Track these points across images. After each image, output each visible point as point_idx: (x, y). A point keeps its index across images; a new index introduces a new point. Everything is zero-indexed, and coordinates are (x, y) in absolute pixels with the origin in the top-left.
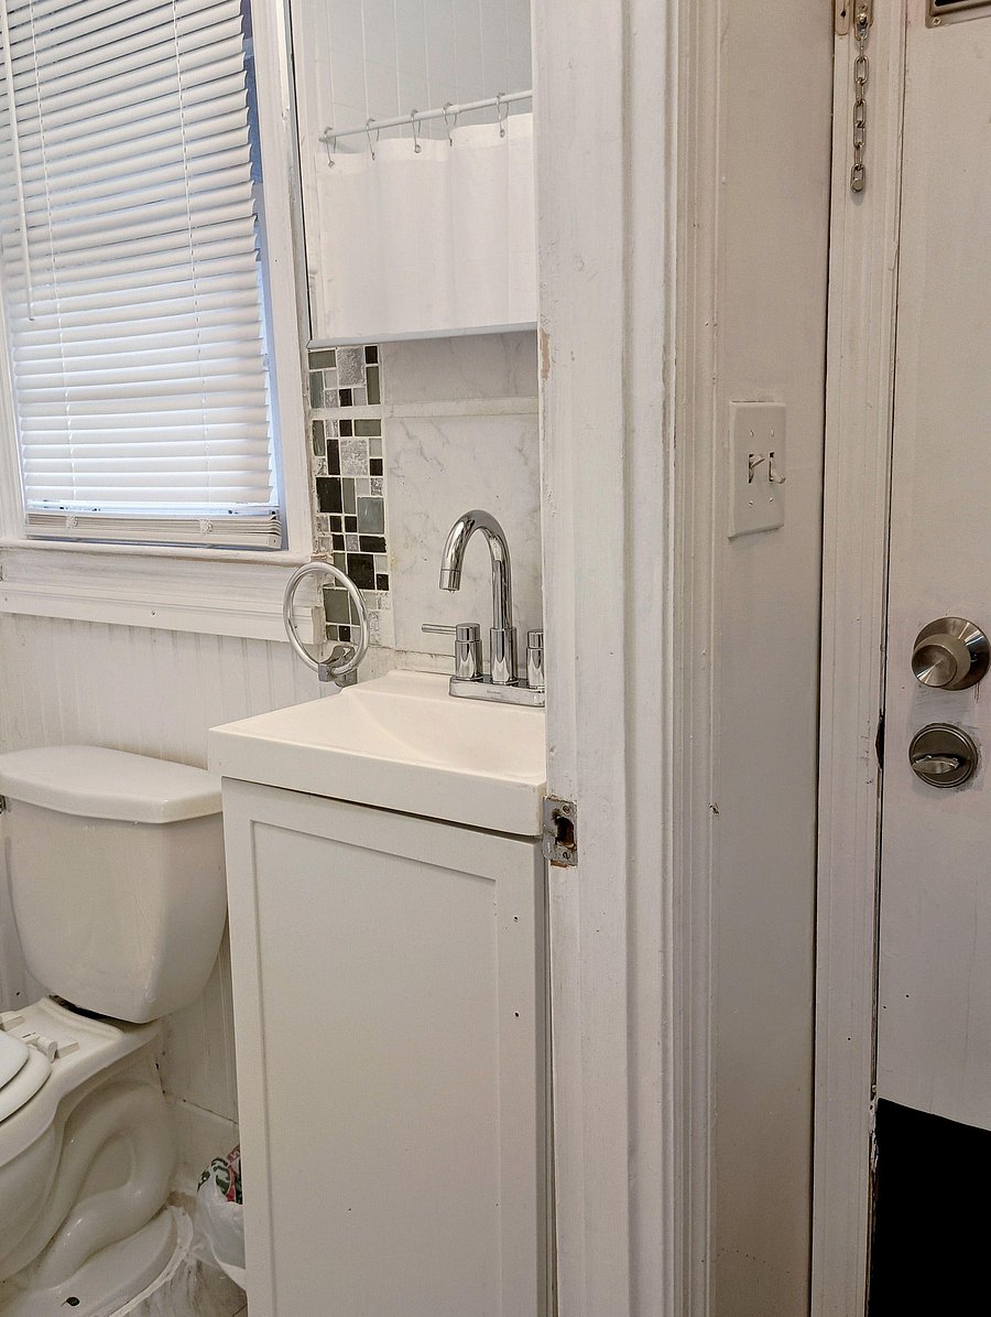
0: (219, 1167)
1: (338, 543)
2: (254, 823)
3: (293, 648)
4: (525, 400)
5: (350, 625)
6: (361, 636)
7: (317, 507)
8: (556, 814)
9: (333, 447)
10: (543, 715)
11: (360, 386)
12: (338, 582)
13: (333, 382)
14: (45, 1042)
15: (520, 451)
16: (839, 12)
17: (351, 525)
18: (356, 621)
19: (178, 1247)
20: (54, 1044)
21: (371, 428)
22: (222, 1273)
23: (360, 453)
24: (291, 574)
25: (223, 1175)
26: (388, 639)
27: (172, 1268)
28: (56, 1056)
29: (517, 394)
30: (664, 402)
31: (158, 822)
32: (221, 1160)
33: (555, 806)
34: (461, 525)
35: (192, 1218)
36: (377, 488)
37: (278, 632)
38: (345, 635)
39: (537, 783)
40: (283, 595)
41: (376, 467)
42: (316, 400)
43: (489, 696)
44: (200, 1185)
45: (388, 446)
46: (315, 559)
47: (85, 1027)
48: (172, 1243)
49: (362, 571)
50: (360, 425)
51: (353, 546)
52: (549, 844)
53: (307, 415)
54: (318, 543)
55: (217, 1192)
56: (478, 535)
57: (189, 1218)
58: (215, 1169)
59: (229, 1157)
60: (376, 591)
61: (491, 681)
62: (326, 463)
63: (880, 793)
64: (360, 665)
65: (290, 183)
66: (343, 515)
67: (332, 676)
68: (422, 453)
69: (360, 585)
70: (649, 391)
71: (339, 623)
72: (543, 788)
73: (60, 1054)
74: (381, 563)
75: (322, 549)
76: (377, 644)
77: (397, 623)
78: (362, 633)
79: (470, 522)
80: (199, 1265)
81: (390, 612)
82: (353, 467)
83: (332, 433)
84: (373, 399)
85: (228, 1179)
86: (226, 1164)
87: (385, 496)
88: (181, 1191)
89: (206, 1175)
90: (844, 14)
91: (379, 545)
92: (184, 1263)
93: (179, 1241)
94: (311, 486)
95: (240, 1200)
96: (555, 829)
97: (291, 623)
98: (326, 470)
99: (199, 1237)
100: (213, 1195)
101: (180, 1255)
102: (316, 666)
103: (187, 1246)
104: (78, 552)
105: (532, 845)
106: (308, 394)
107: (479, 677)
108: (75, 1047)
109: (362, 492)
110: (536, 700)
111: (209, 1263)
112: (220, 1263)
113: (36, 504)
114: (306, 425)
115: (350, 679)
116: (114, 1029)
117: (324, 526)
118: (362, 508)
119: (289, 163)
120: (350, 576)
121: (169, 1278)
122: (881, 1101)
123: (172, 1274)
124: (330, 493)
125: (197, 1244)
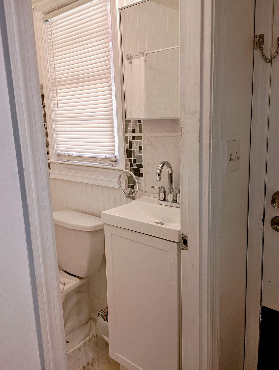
0: (102, 312)
1: (131, 165)
2: (112, 234)
3: (120, 190)
4: (177, 133)
5: (134, 185)
6: (136, 188)
7: (126, 156)
8: (183, 238)
9: (130, 142)
10: (180, 210)
11: (137, 128)
12: (131, 175)
13: (131, 127)
14: (62, 281)
15: (176, 145)
16: (255, 44)
17: (134, 161)
18: (135, 184)
19: (92, 331)
20: (64, 282)
21: (139, 138)
22: (102, 337)
23: (137, 144)
24: (120, 172)
25: (103, 315)
26: (143, 189)
27: (91, 335)
28: (65, 285)
29: (175, 132)
30: (209, 145)
31: (89, 231)
32: (102, 311)
33: (182, 236)
34: (161, 165)
35: (95, 324)
36: (141, 153)
37: (117, 186)
38: (133, 187)
39: (178, 230)
40: (118, 177)
41: (141, 148)
42: (126, 131)
43: (167, 205)
44: (97, 317)
45: (143, 143)
46: (126, 169)
47: (70, 278)
48: (90, 330)
49: (137, 172)
50: (137, 138)
51: (135, 166)
52: (181, 244)
53: (124, 135)
54: (126, 165)
55: (102, 318)
56: (165, 167)
57: (94, 324)
58: (101, 313)
59: (104, 310)
60: (140, 177)
61: (168, 201)
62: (129, 146)
63: (263, 232)
64: (136, 195)
65: (121, 79)
66: (132, 159)
67: (129, 197)
68: (152, 145)
69: (136, 175)
70: (206, 142)
71: (131, 184)
72: (179, 231)
73: (65, 284)
74: (142, 171)
75: (127, 166)
76: (140, 190)
77: (145, 185)
78: (137, 187)
79: (163, 164)
80: (97, 335)
81: (144, 182)
82: (135, 147)
83: (130, 139)
84: (140, 131)
85: (104, 315)
86: (104, 312)
87: (143, 155)
88: (92, 317)
89: (99, 314)
90: (256, 44)
91: (141, 166)
92: (93, 335)
93: (92, 329)
94: (125, 151)
95: (107, 321)
96: (183, 241)
97: (120, 184)
98: (129, 148)
99: (96, 329)
100: (100, 319)
101: (92, 333)
102: (126, 195)
103: (94, 330)
104: (69, 164)
105: (177, 244)
106: (124, 129)
107: (165, 200)
108: (69, 283)
109: (137, 153)
110: (179, 206)
111: (99, 335)
112: (102, 335)
113: (59, 152)
114: (124, 137)
115: (134, 199)
116: (77, 278)
117: (128, 161)
118: (137, 157)
119: (121, 74)
120: (134, 174)
121: (90, 338)
122: (263, 306)
123: (90, 337)
124: (129, 153)
125: (96, 330)
